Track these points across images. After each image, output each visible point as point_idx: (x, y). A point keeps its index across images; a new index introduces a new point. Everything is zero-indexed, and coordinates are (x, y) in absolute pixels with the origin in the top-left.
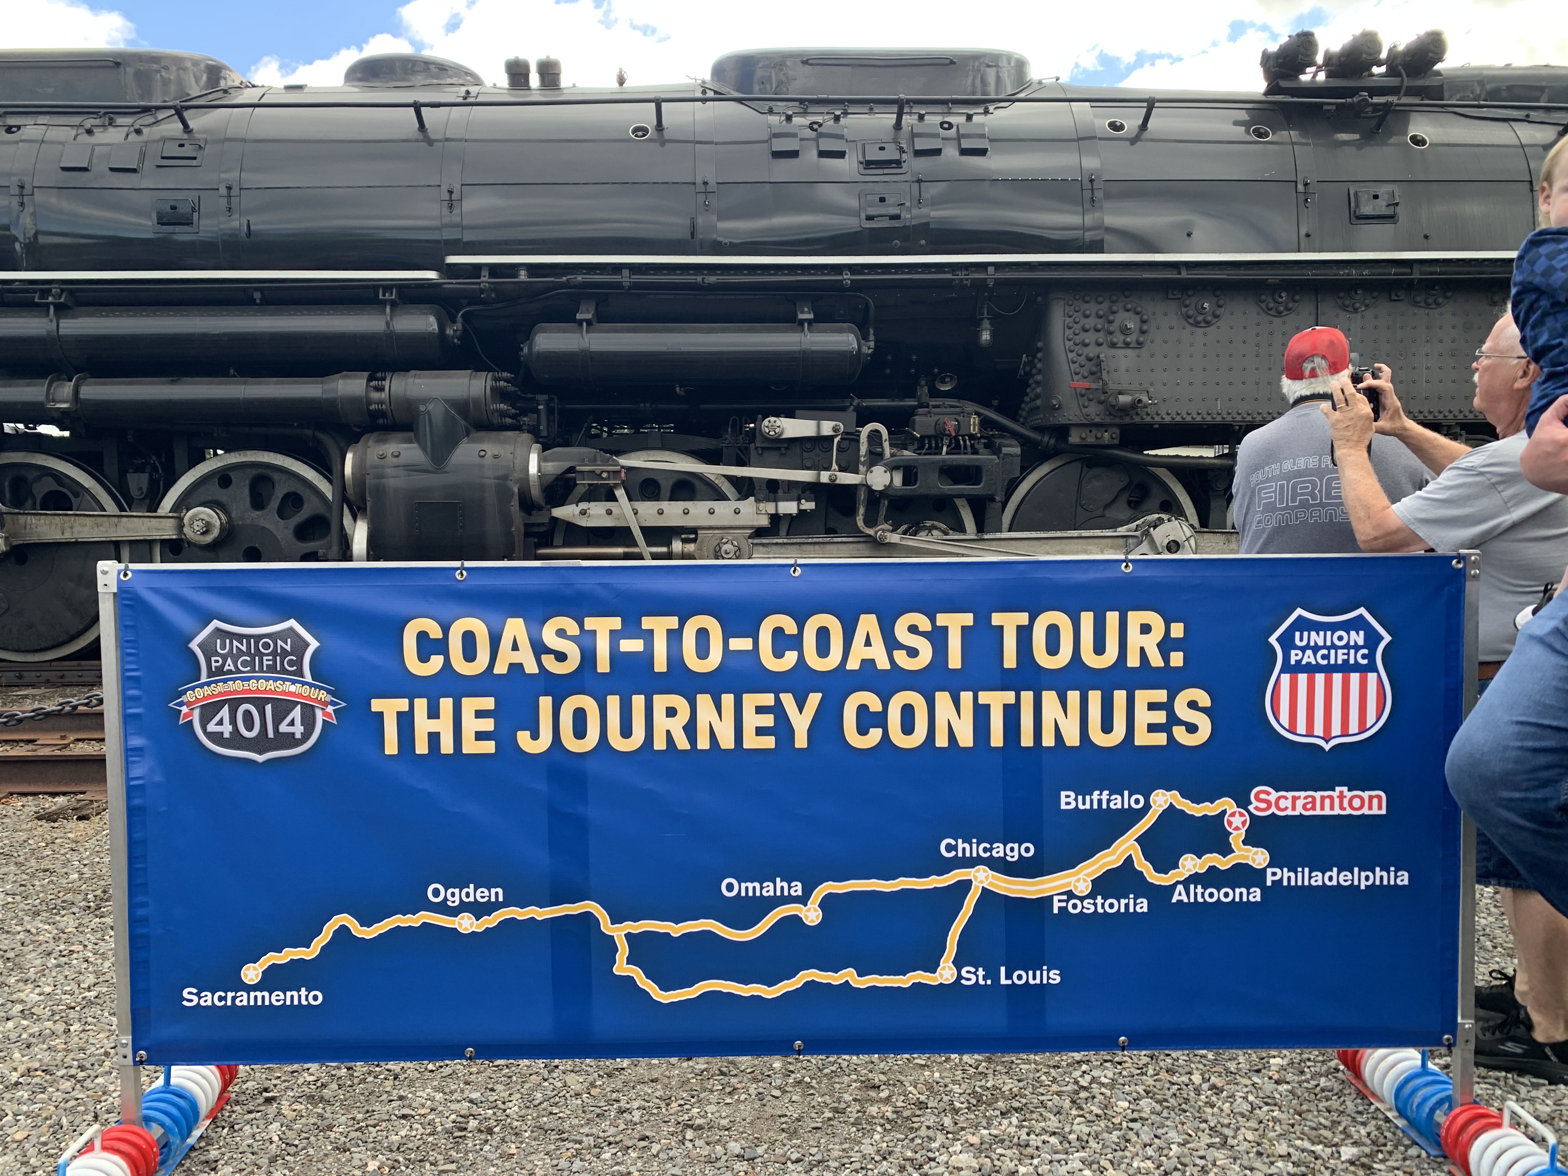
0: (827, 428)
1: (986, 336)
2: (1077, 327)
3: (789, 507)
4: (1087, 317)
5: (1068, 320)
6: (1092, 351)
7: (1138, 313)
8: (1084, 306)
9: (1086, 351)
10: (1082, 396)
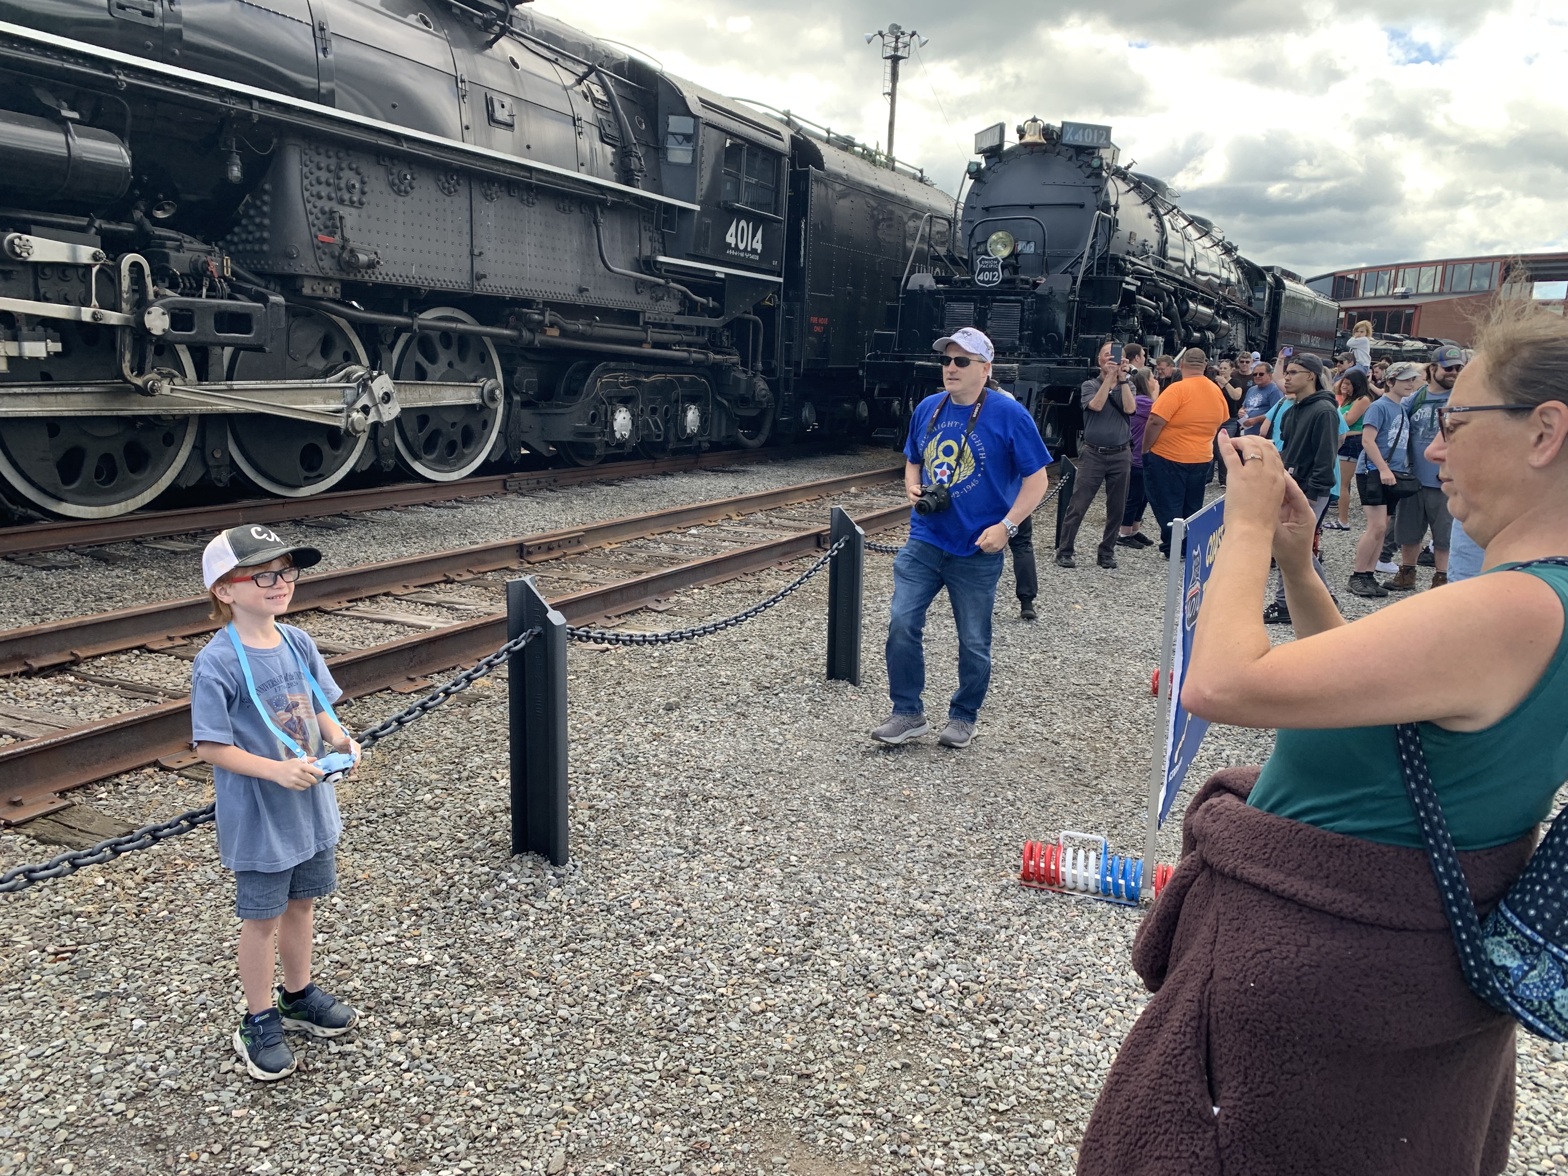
0: (85, 253)
1: (236, 172)
2: (313, 178)
3: (36, 349)
4: (320, 169)
5: (305, 170)
6: (327, 206)
7: (359, 174)
8: (316, 158)
9: (320, 204)
10: (319, 248)
